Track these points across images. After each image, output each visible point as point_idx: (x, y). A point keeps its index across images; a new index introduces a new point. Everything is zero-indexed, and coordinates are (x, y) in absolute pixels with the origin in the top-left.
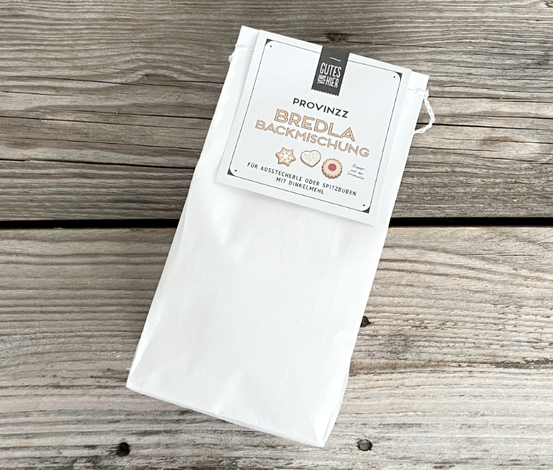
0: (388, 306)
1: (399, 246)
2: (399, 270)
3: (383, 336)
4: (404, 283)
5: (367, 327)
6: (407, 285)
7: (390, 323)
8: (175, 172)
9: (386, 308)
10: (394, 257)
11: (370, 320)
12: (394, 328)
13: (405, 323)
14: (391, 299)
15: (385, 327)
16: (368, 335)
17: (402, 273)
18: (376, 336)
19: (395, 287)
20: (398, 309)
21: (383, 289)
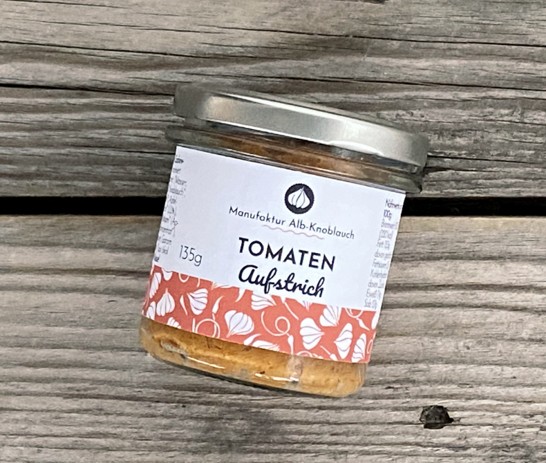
0: (491, 383)
1: (515, 258)
2: (515, 309)
3: (479, 447)
4: (524, 335)
5: (446, 430)
6: (532, 340)
7: (495, 422)
8: (38, 96)
9: (488, 390)
10: (504, 281)
11: (451, 415)
12: (502, 432)
13: (528, 422)
14: (498, 369)
15: (484, 429)
16: (448, 446)
17: (520, 315)
18: (464, 448)
19: (505, 343)
20: (512, 390)
21: (479, 348)
